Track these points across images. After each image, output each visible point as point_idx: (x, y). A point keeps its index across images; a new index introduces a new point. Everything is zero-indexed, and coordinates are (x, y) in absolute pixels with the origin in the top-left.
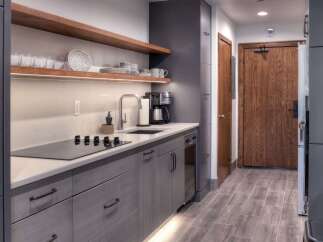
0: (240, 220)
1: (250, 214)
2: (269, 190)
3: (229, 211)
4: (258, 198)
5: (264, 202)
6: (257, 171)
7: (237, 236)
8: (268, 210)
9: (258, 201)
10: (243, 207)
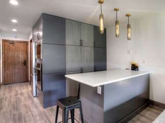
0: (14, 106)
1: (16, 102)
2: (19, 91)
3: (7, 104)
4: (16, 95)
5: (19, 96)
6: (11, 85)
7: (15, 113)
8: (23, 98)
9: (17, 96)
10: (12, 100)
